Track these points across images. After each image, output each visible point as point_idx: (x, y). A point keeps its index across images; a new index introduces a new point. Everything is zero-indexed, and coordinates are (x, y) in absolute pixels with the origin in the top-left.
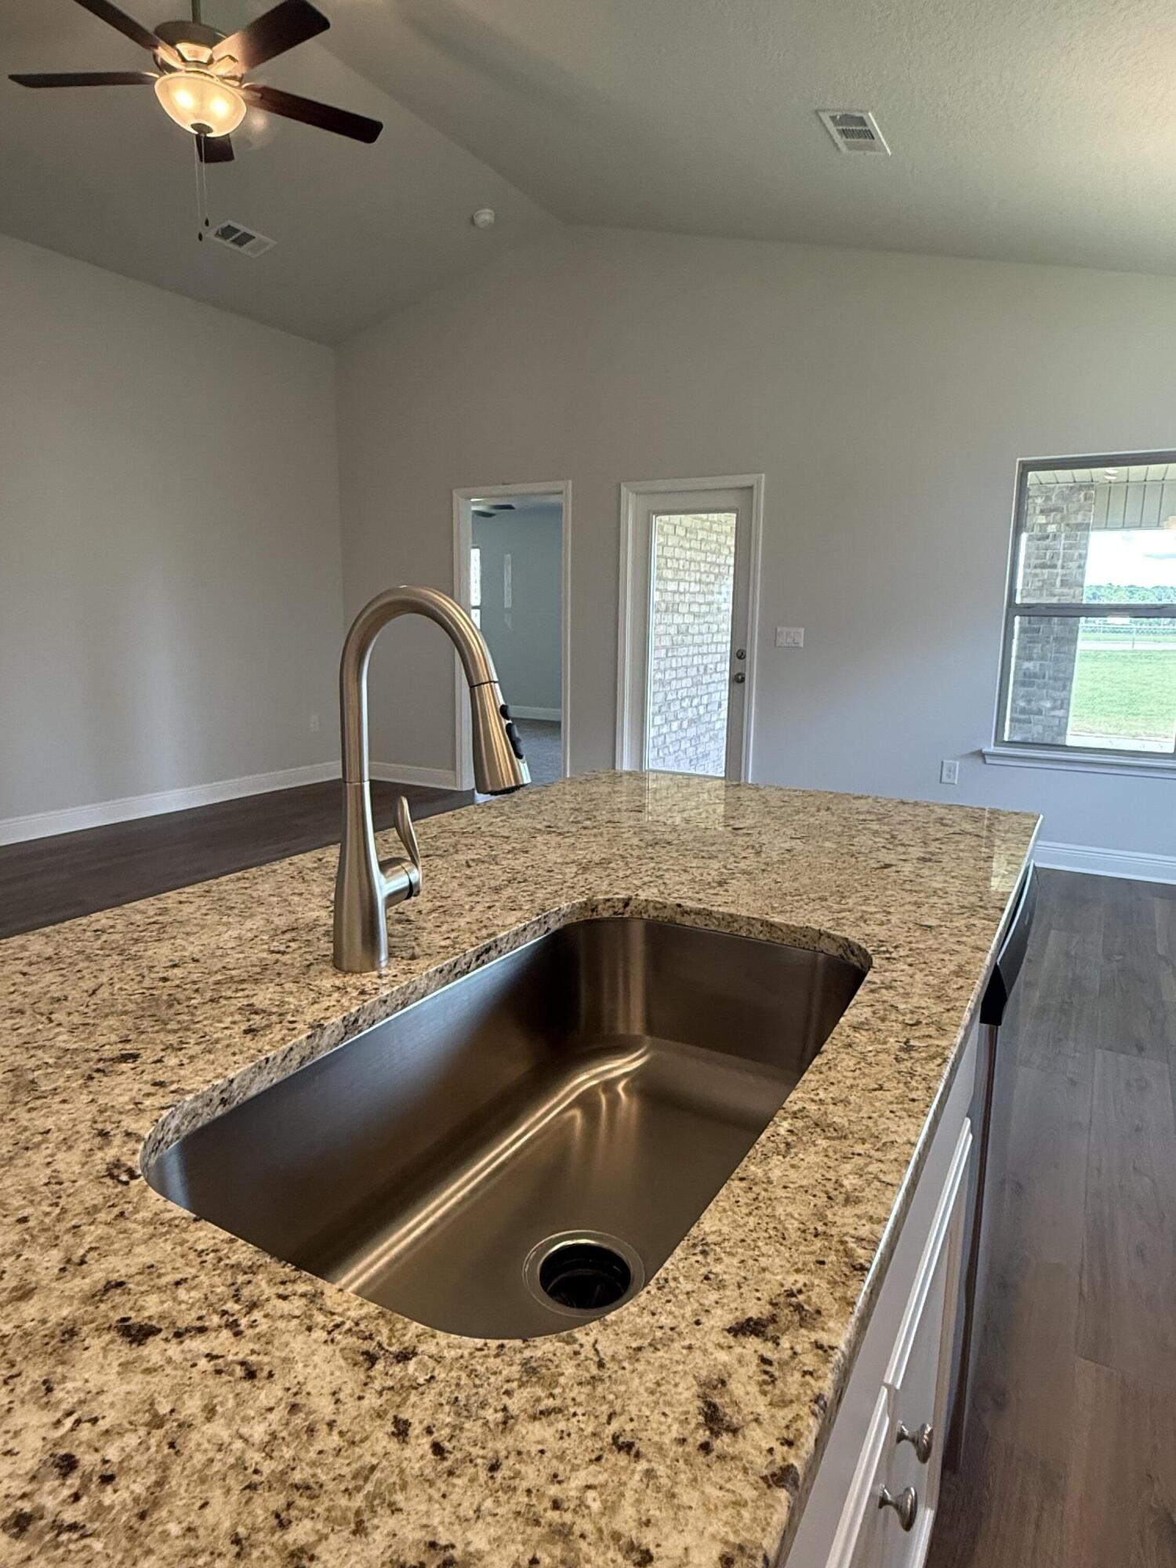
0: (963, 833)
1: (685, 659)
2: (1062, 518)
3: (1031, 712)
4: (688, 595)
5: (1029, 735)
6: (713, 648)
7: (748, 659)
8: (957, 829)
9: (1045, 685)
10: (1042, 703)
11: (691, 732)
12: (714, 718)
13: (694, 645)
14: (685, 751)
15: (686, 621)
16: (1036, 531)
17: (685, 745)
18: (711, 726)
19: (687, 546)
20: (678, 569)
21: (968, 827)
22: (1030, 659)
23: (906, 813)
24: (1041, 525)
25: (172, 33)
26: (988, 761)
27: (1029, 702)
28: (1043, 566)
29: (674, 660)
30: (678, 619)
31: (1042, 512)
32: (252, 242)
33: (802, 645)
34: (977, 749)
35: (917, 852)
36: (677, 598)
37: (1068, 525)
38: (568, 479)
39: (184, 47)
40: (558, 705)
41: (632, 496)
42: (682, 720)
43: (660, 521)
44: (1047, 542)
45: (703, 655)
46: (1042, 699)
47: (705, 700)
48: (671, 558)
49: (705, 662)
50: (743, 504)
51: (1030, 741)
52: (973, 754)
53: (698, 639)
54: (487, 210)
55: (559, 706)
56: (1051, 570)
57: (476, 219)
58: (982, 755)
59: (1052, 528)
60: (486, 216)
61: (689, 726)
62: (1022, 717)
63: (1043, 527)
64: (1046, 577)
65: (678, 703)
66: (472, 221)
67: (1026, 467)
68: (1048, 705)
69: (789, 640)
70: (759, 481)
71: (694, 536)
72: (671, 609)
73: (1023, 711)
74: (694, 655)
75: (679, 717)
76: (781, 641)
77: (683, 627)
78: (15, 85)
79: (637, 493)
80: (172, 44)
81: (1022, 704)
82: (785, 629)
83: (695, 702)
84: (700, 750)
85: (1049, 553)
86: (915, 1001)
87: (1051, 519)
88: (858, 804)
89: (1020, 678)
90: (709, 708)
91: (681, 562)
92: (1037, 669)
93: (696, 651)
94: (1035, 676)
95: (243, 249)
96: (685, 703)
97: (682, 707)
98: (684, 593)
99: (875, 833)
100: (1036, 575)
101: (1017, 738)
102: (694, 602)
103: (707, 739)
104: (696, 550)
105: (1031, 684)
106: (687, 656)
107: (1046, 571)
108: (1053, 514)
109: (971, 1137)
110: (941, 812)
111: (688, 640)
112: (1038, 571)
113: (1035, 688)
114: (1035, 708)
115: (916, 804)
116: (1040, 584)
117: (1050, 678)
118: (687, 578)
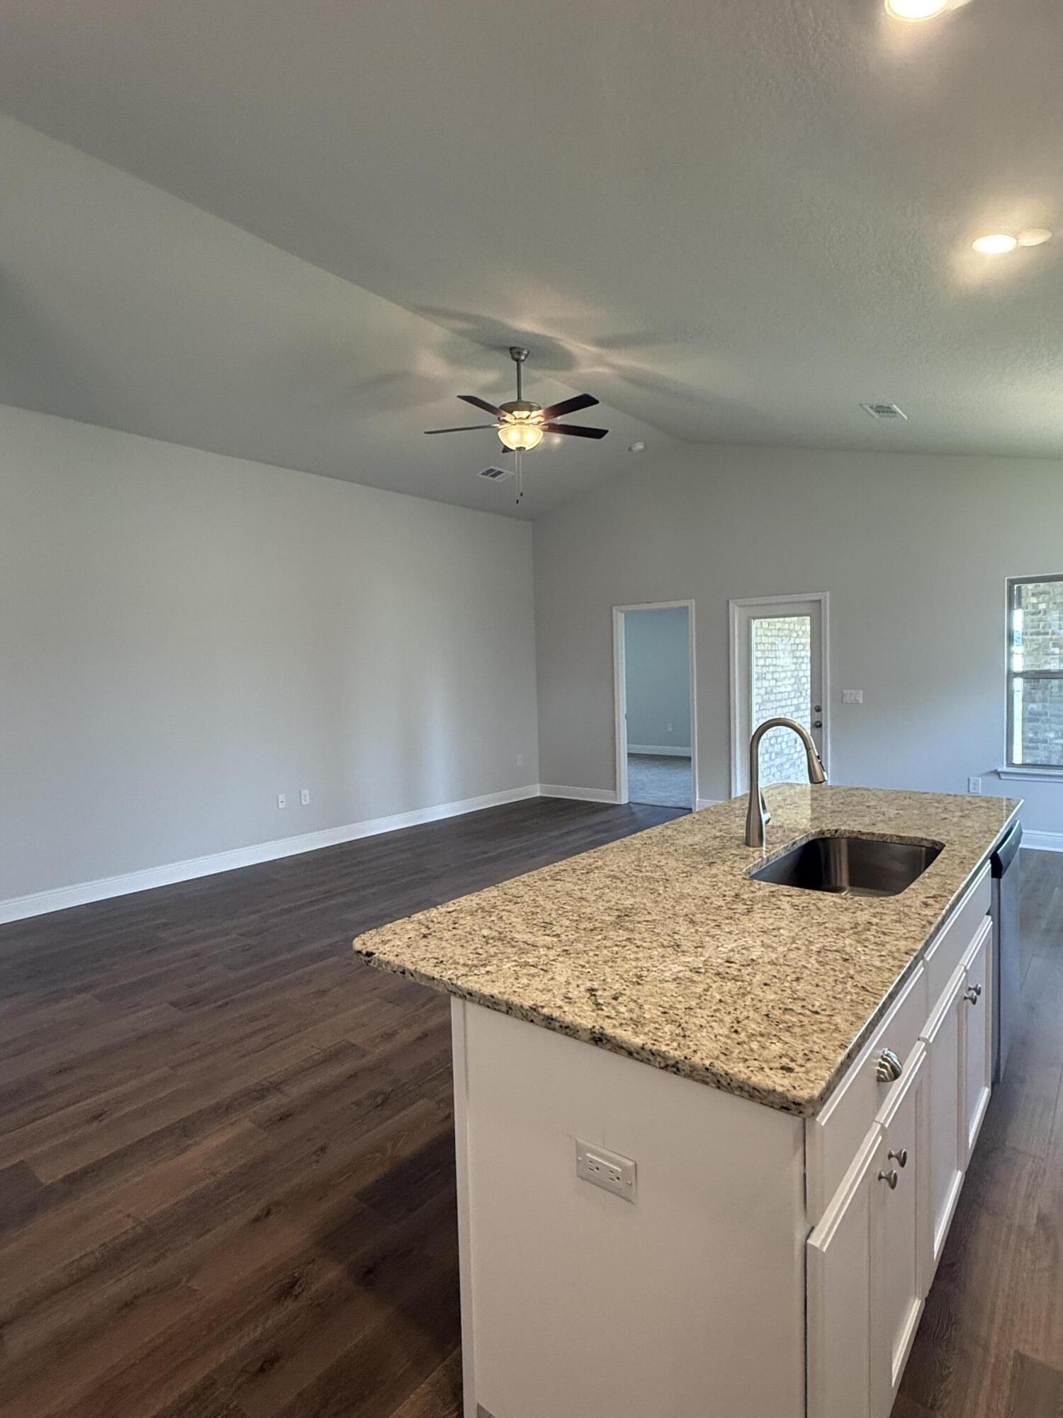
0: (980, 807)
1: (771, 711)
2: (1050, 599)
3: (1038, 741)
4: (771, 667)
5: (1038, 759)
6: (789, 702)
7: (823, 711)
8: (977, 805)
9: (1048, 721)
10: (1047, 734)
11: (778, 761)
12: (793, 751)
13: (776, 700)
14: (774, 775)
15: (771, 685)
16: (1030, 609)
17: (774, 770)
18: (790, 757)
19: (769, 634)
20: (764, 651)
21: (984, 804)
22: (1033, 701)
23: (951, 800)
24: (1034, 604)
25: (510, 408)
26: (1002, 777)
27: (1036, 733)
28: (1038, 634)
29: (764, 712)
30: (766, 684)
31: (1033, 595)
32: (502, 474)
33: (861, 702)
34: (993, 769)
35: (958, 814)
36: (765, 670)
37: (1055, 603)
38: (691, 599)
39: (515, 413)
40: (688, 743)
41: (737, 608)
42: (771, 753)
43: (755, 624)
44: (1039, 616)
45: (782, 707)
46: (1046, 731)
47: (786, 739)
48: (760, 644)
49: (784, 711)
50: (815, 611)
51: (1039, 763)
52: (991, 772)
53: (779, 697)
54: (639, 443)
55: (689, 745)
56: (1044, 636)
57: (633, 449)
58: (998, 773)
59: (1042, 606)
60: (639, 446)
61: (776, 757)
62: (1030, 745)
63: (1034, 605)
64: (1041, 641)
65: (767, 741)
66: (630, 449)
67: (1012, 582)
68: (1052, 735)
69: (853, 698)
70: (825, 597)
71: (773, 627)
72: (762, 677)
73: (1031, 740)
74: (776, 708)
75: (770, 750)
76: (846, 699)
77: (769, 689)
78: (427, 435)
79: (739, 606)
80: (511, 412)
81: (1031, 735)
82: (849, 692)
83: (780, 740)
84: (784, 774)
85: (1042, 624)
86: (963, 854)
87: (1041, 599)
88: (926, 795)
89: (1027, 715)
90: (789, 744)
91: (766, 645)
92: (1040, 709)
93: (778, 705)
94: (1040, 714)
95: (496, 479)
96: (773, 741)
97: (771, 745)
98: (769, 666)
99: (937, 808)
100: (1033, 640)
101: (1028, 761)
102: (776, 672)
103: (788, 766)
104: (775, 636)
105: (1037, 720)
106: (772, 708)
107: (1040, 637)
108: (1042, 596)
109: (991, 923)
110: (968, 799)
111: (772, 697)
112: (1034, 637)
113: (1040, 723)
114: (1041, 739)
115: (955, 796)
116: (1037, 646)
117: (1051, 716)
118: (770, 656)
